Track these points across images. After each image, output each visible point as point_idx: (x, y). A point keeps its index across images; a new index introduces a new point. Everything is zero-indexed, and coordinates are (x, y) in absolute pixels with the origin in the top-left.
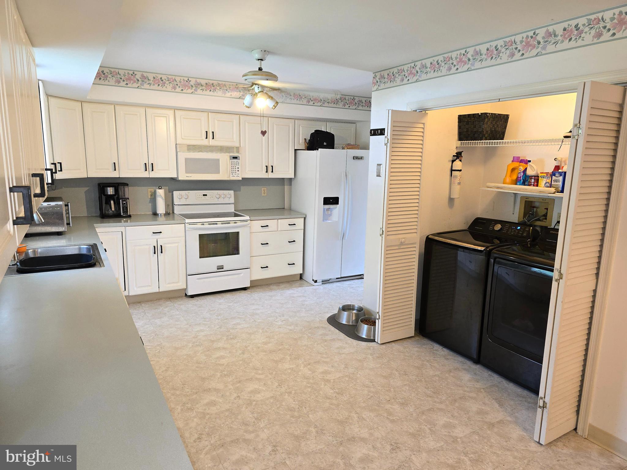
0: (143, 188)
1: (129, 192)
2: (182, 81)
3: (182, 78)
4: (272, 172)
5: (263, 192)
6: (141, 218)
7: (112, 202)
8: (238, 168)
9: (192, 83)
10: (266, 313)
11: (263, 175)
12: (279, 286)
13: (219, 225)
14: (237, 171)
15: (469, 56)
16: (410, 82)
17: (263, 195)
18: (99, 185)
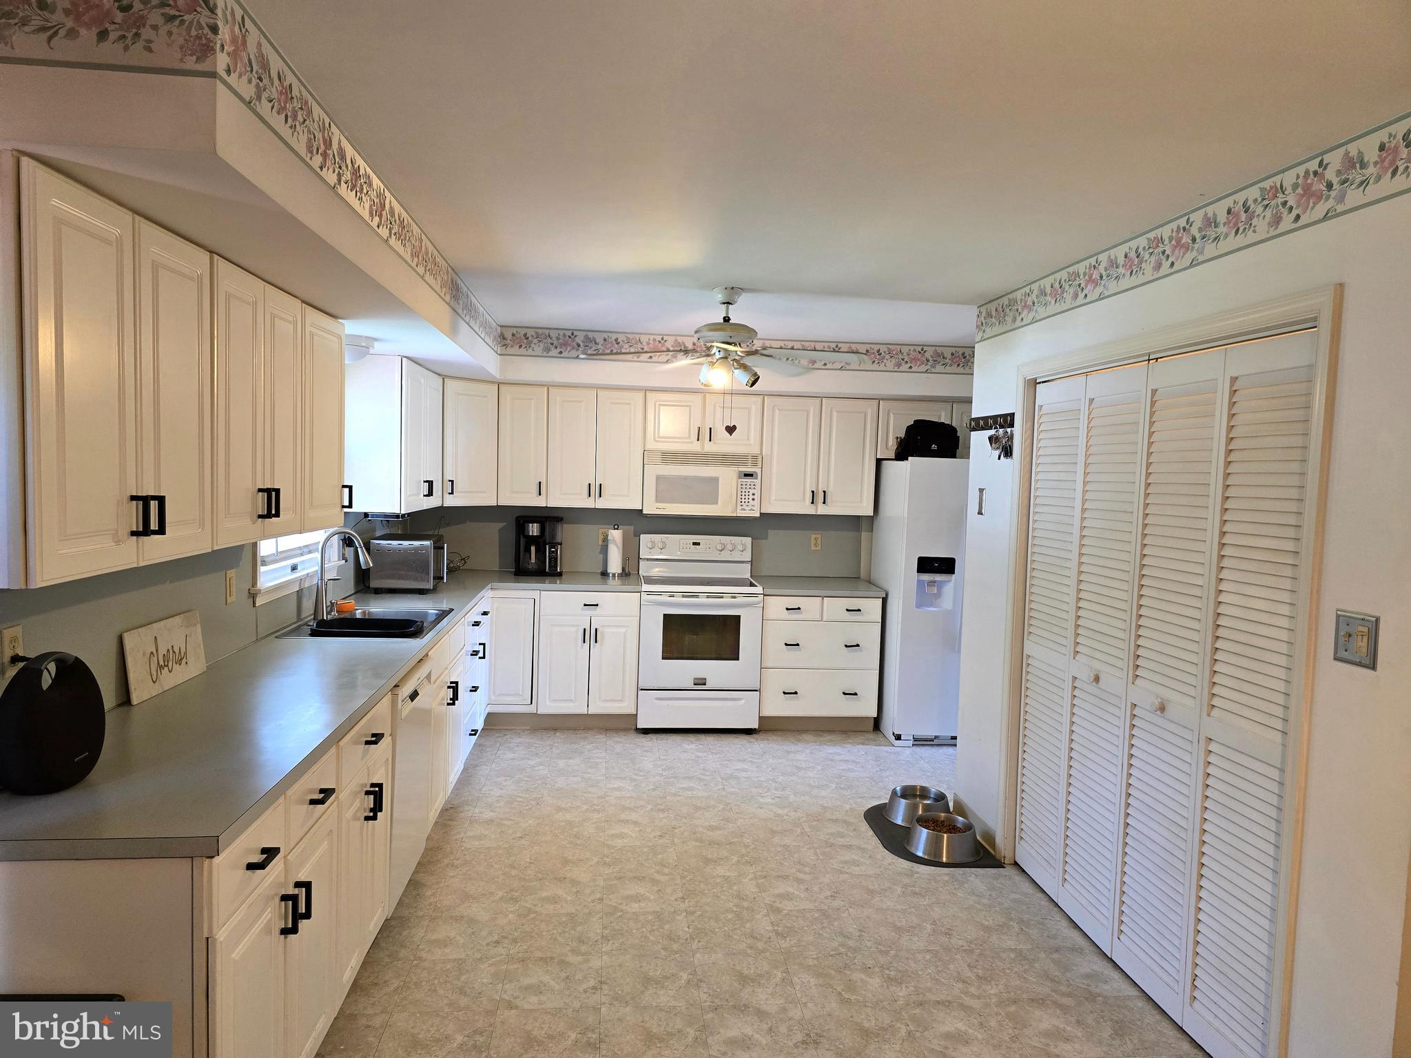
0: (592, 527)
1: (565, 533)
2: (651, 342)
3: (652, 337)
4: (824, 503)
5: (813, 542)
6: (579, 577)
7: (533, 549)
8: (753, 494)
9: (669, 345)
10: (755, 779)
11: (805, 508)
12: (821, 736)
13: (703, 600)
14: (750, 500)
15: (1194, 231)
16: (1088, 300)
17: (813, 548)
18: (518, 519)
